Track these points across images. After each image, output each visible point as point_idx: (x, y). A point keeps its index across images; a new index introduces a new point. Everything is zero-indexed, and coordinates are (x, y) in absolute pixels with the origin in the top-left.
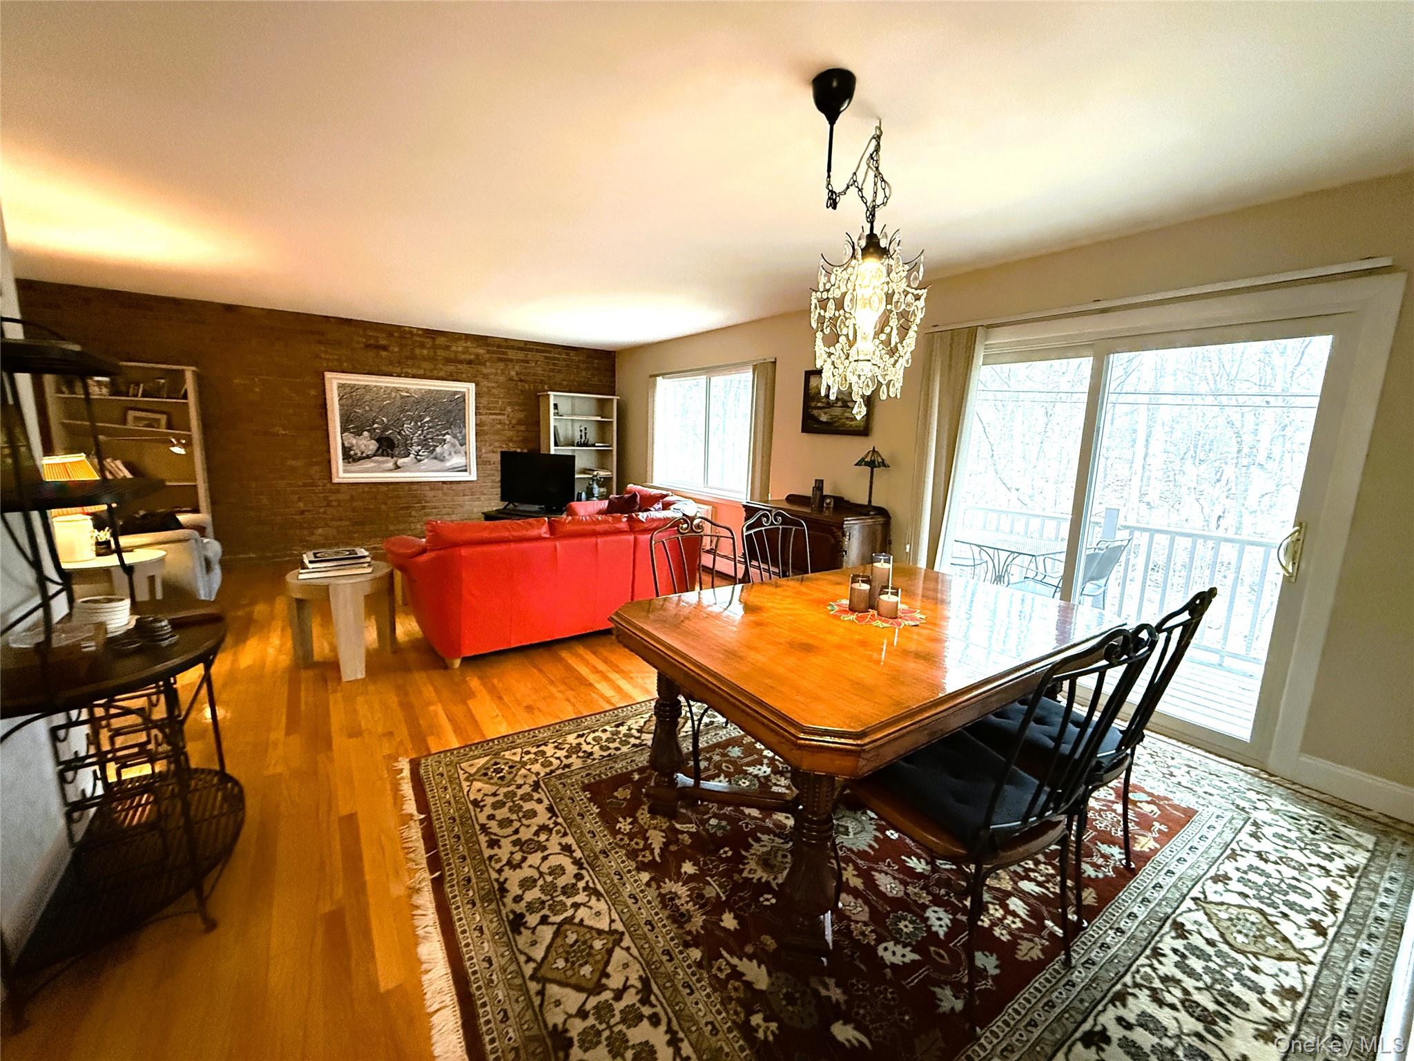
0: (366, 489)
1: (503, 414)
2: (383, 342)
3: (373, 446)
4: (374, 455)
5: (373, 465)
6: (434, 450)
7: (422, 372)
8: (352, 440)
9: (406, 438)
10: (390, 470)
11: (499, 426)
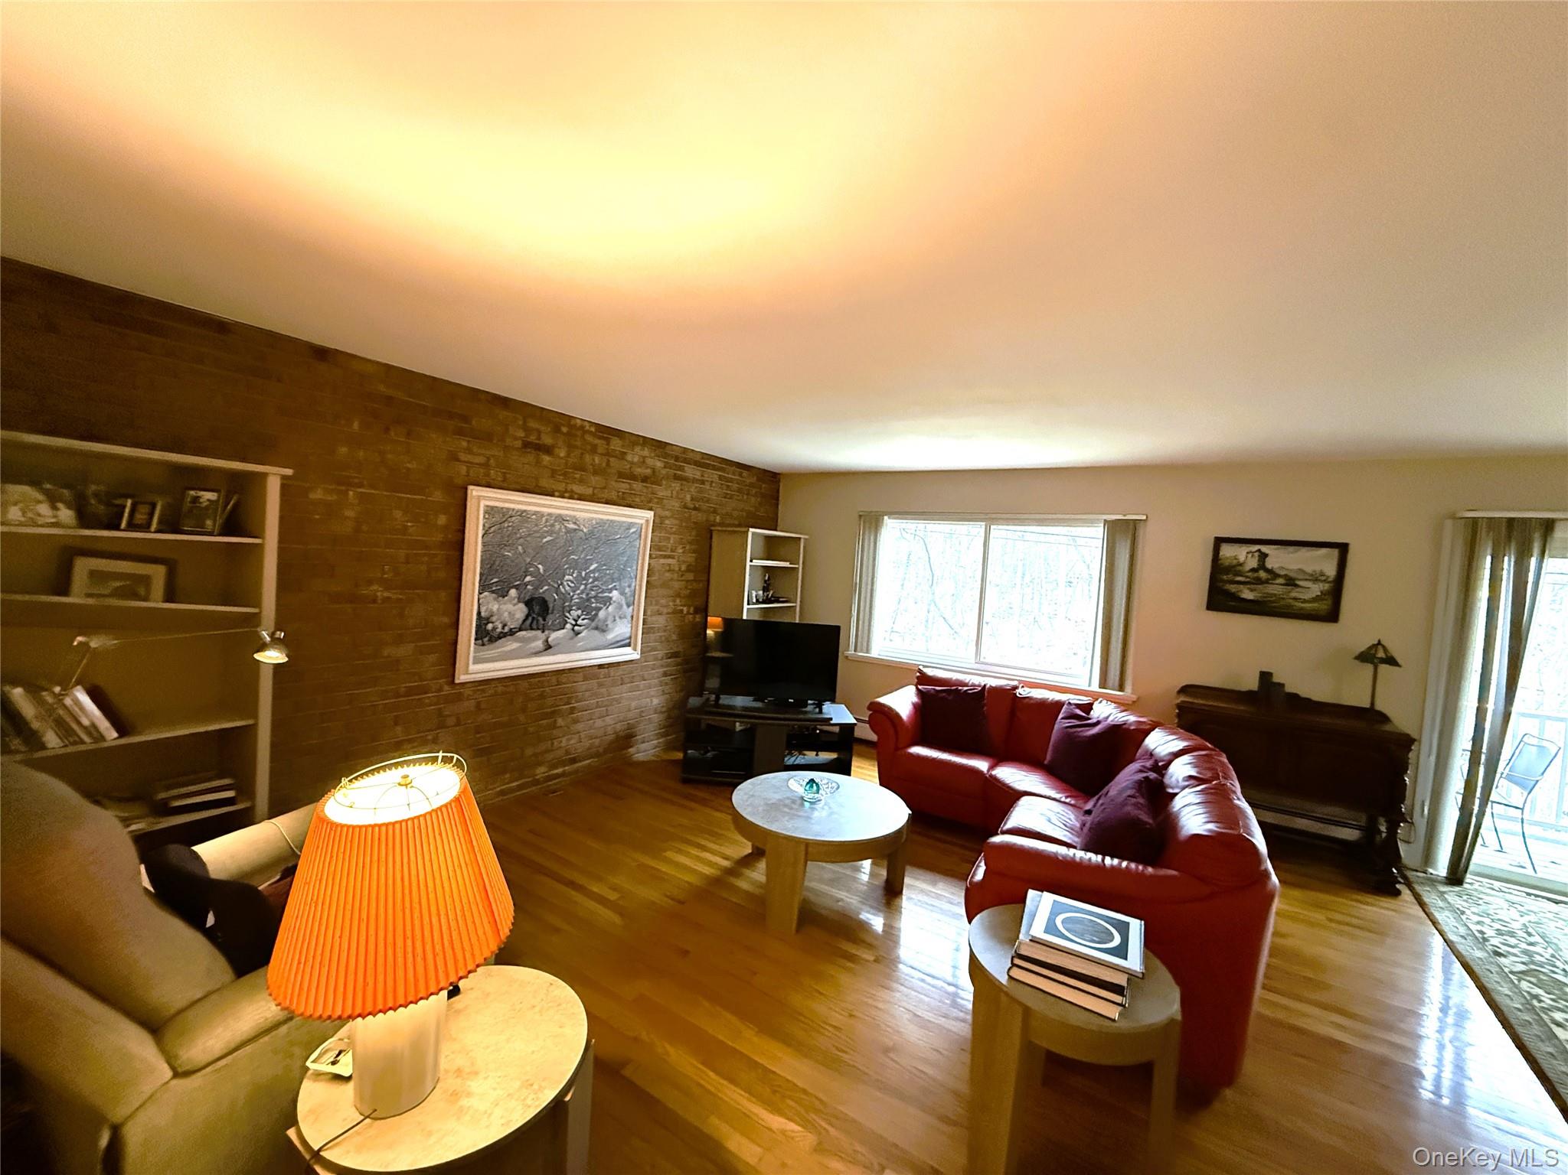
0: (500, 689)
1: (672, 557)
2: (547, 440)
3: (521, 611)
4: (520, 630)
5: (515, 645)
6: (596, 615)
7: (589, 491)
8: (493, 605)
9: (565, 598)
10: (537, 653)
11: (667, 574)
